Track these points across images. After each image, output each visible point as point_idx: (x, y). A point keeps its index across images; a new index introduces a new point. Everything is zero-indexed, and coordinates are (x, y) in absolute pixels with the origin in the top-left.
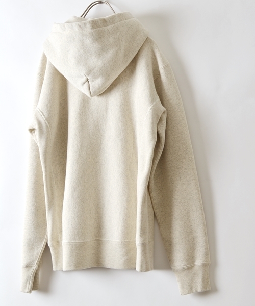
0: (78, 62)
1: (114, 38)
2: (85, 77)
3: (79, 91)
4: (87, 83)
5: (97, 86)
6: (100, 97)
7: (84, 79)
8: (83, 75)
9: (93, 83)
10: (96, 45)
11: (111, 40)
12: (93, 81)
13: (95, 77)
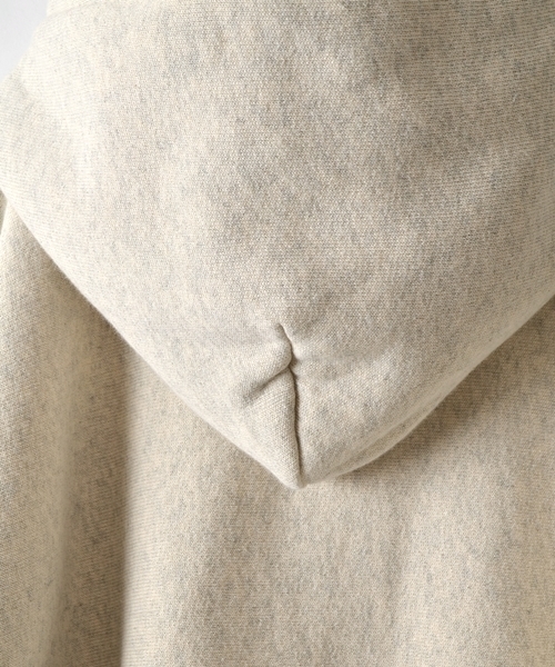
0: (236, 228)
1: (519, 66)
2: (277, 346)
3: (211, 432)
4: (280, 388)
5: (355, 413)
6: (349, 488)
7: (267, 356)
8: (265, 325)
9: (331, 391)
10: (391, 103)
11: (496, 74)
12: (330, 374)
13: (352, 352)
